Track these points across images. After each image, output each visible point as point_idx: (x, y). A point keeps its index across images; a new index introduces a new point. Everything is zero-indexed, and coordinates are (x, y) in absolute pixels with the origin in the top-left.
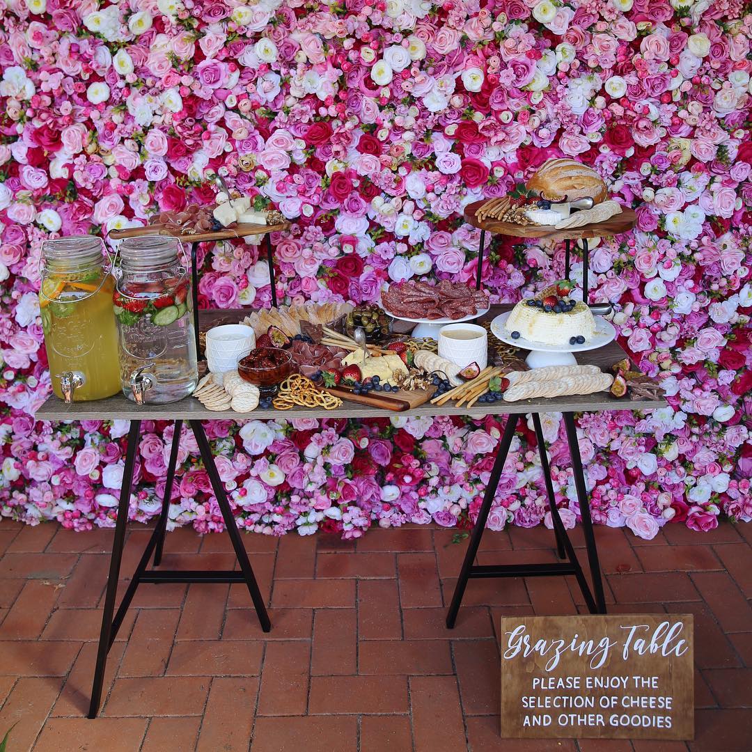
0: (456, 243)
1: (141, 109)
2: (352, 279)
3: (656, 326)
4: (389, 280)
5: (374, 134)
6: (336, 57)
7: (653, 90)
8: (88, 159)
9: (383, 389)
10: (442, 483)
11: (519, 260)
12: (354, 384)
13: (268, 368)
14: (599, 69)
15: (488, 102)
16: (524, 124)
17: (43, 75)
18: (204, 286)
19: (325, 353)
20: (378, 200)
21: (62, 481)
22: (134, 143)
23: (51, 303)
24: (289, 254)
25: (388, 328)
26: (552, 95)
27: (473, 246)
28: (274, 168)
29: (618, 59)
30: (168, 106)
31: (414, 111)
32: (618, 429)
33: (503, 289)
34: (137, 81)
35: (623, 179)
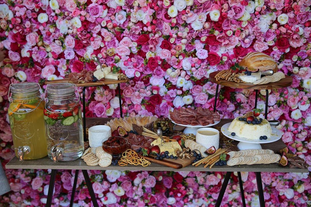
0: (204, 91)
1: (63, 26)
2: (157, 105)
3: (296, 131)
4: (173, 107)
5: (168, 40)
6: (152, 4)
7: (302, 20)
8: (39, 48)
9: (169, 158)
10: (194, 197)
11: (233, 99)
12: (156, 155)
13: (116, 146)
14: (275, 10)
15: (221, 26)
16: (238, 36)
17: (17, 8)
18: (91, 107)
19: (144, 140)
20: (169, 70)
21: (26, 192)
22: (60, 42)
23: (13, 114)
24: (129, 94)
25: (173, 129)
26: (251, 23)
27: (213, 92)
28: (123, 55)
29: (285, 5)
30: (75, 25)
31: (187, 30)
32: (276, 177)
33: (225, 112)
34: (61, 13)
35: (283, 63)
